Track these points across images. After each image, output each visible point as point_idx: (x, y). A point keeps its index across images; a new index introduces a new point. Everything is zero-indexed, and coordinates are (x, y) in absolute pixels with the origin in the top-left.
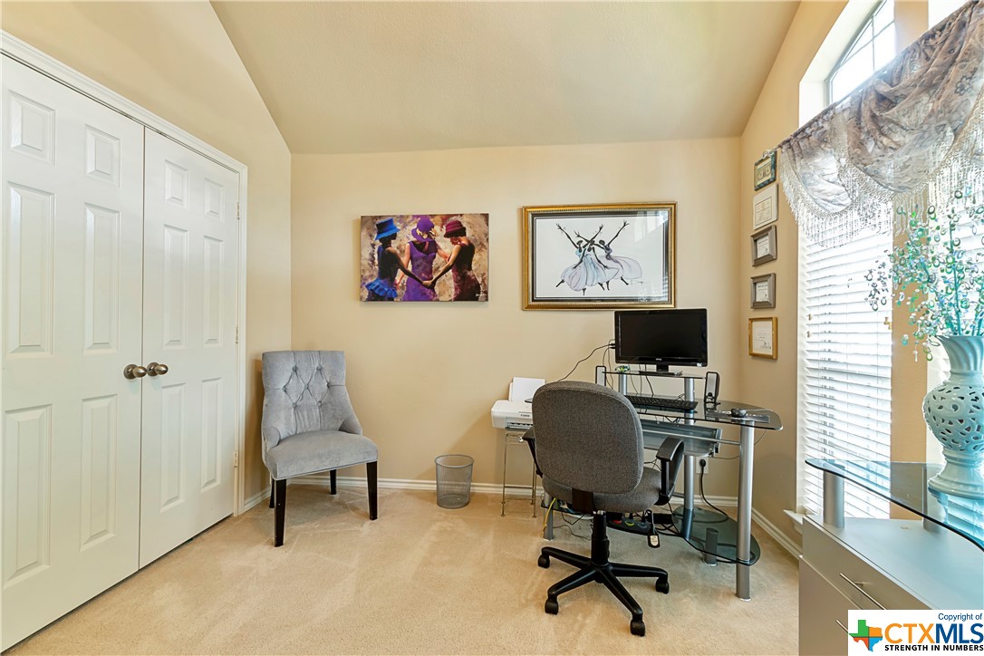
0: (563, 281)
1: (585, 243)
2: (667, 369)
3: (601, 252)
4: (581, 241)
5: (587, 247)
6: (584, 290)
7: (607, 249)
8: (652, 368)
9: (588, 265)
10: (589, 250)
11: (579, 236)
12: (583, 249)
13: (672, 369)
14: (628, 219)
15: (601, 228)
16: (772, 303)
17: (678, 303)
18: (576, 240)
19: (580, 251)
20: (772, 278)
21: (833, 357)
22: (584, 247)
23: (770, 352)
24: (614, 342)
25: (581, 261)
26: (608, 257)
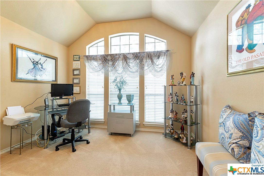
0: (28, 73)
1: (35, 62)
2: (62, 97)
3: (40, 66)
4: (34, 62)
5: (36, 64)
6: (35, 76)
7: (42, 65)
8: (59, 98)
9: (36, 69)
10: (37, 65)
11: (34, 60)
12: (35, 64)
13: (63, 97)
14: (48, 59)
15: (40, 59)
16: (79, 83)
17: (58, 82)
18: (33, 61)
19: (34, 64)
20: (79, 79)
21: (89, 92)
22: (35, 63)
23: (79, 92)
24: (51, 92)
25: (34, 68)
26: (42, 68)
